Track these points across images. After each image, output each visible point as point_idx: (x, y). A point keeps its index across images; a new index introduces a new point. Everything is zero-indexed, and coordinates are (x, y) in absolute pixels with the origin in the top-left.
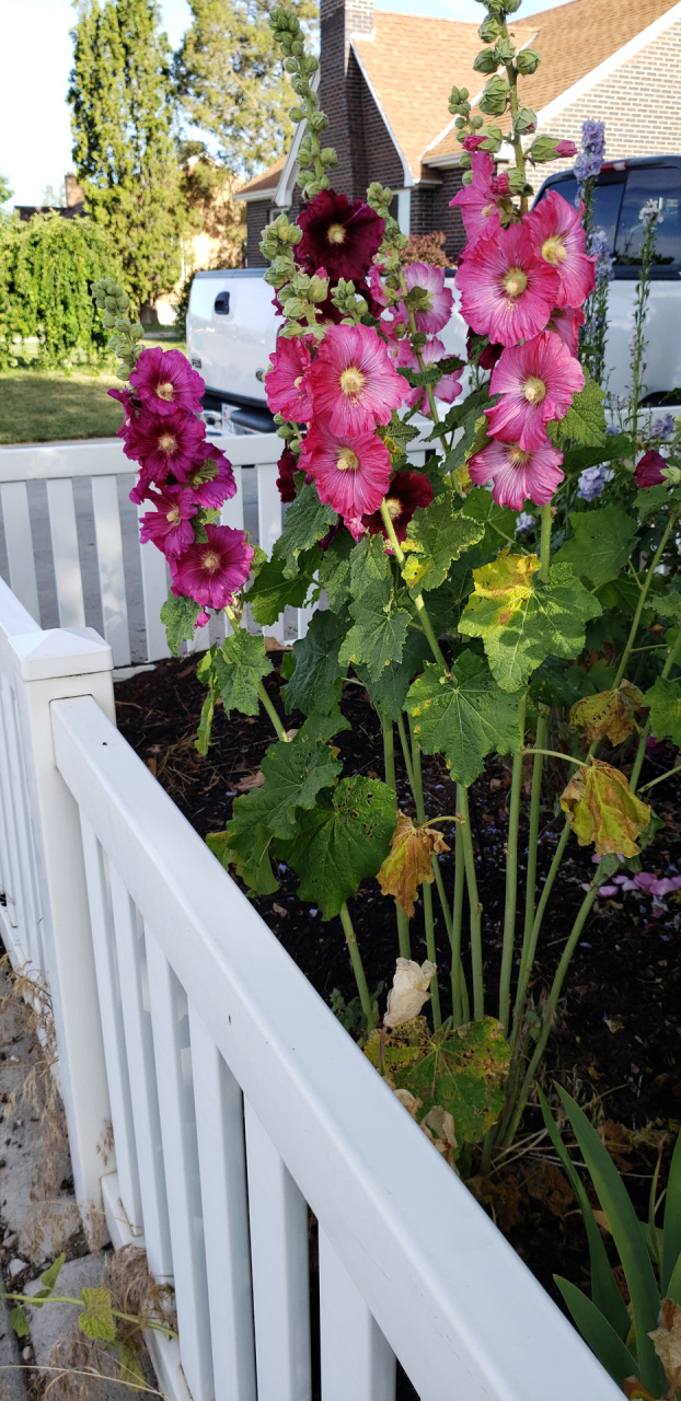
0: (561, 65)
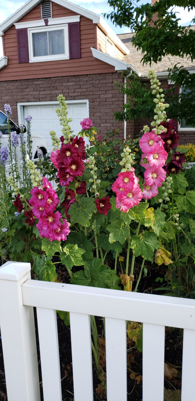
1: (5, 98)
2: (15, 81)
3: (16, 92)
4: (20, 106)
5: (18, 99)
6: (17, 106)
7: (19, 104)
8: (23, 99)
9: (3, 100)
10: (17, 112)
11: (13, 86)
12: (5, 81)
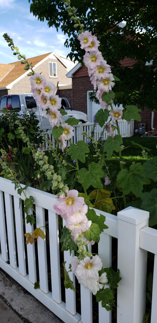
0: (19, 72)
1: (80, 88)
2: (86, 77)
3: (86, 84)
4: (89, 93)
5: (87, 88)
6: (87, 93)
7: (88, 92)
8: (90, 88)
9: (79, 89)
10: (87, 97)
11: (85, 80)
12: (81, 77)
